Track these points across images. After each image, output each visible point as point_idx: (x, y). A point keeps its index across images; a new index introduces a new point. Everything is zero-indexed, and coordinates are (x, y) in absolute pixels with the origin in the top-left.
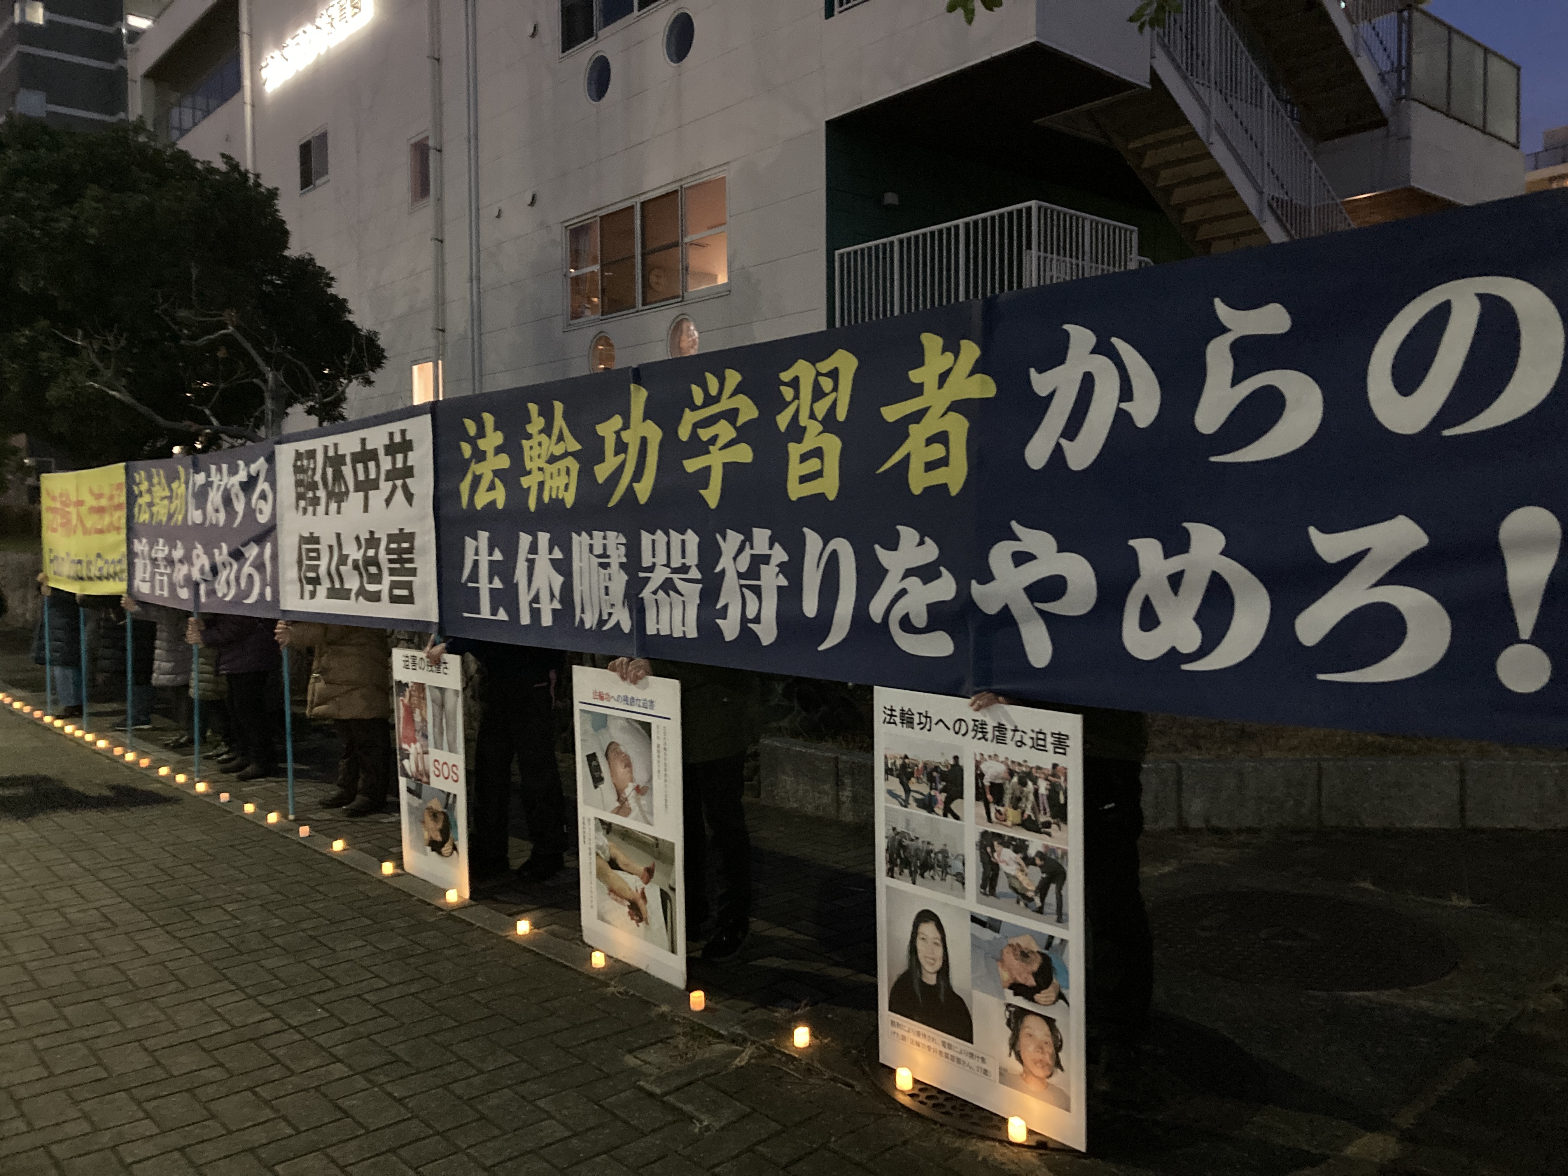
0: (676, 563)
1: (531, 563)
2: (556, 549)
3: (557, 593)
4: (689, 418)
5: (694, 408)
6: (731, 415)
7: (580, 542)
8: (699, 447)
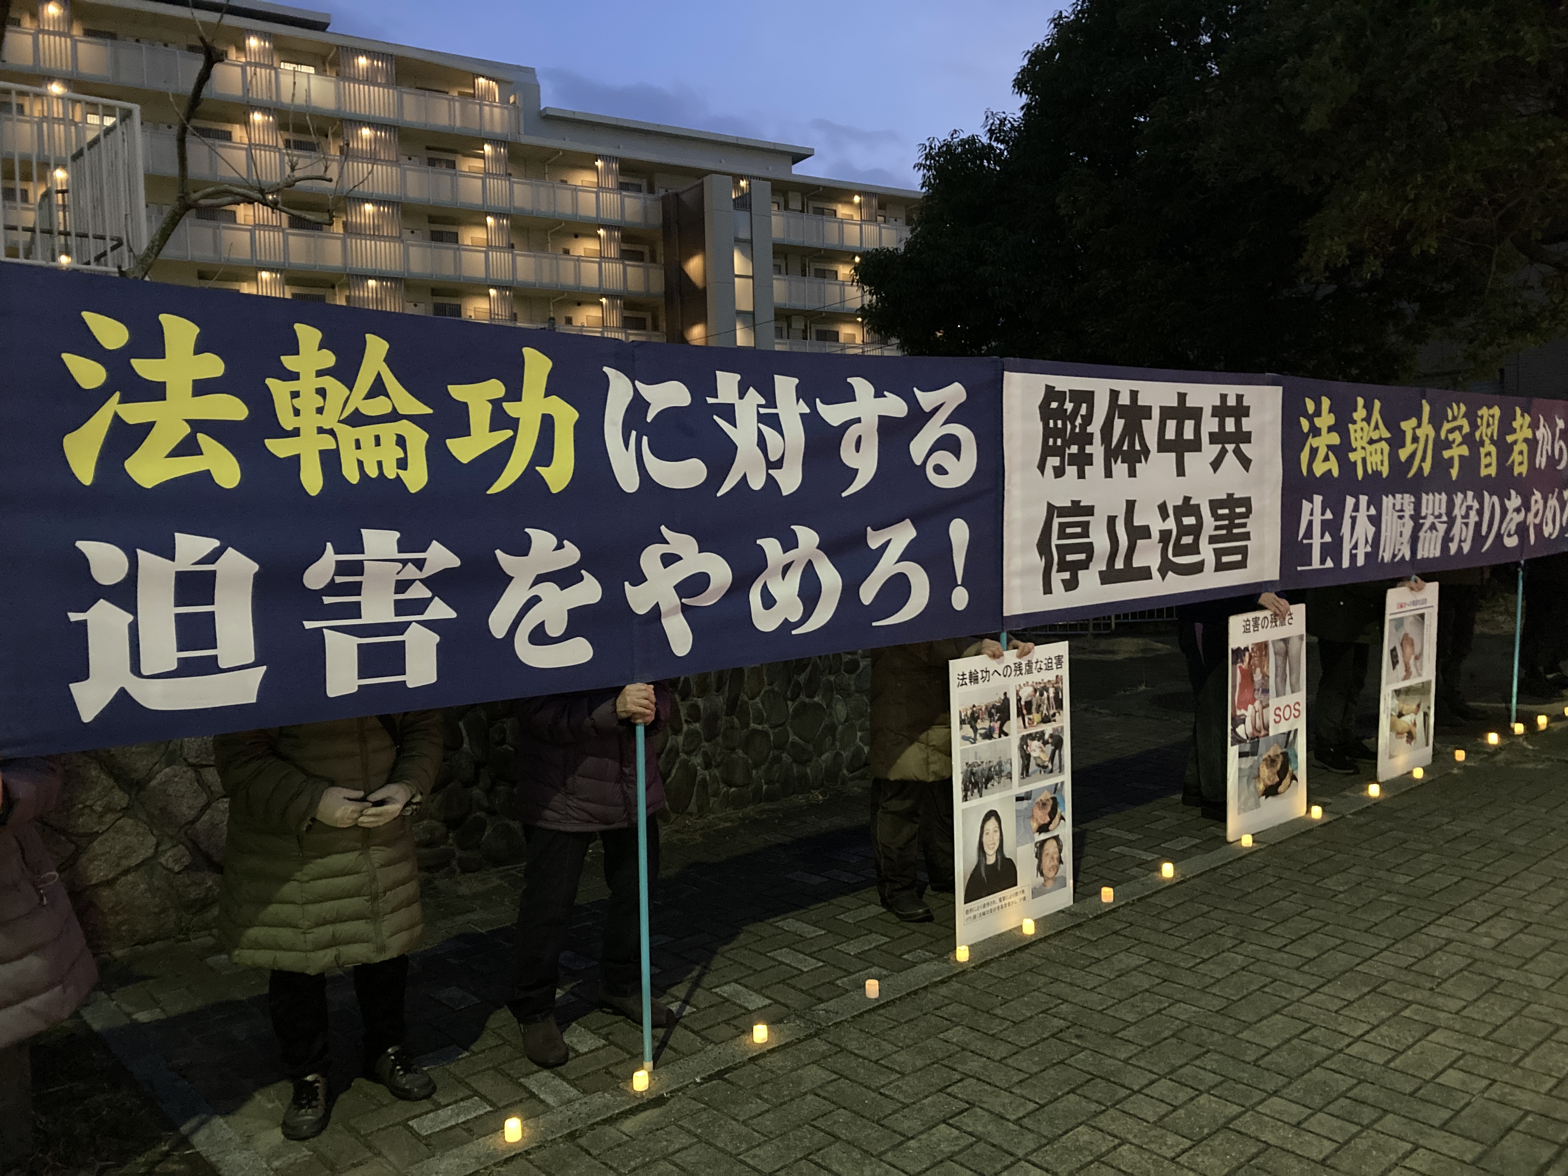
0: (1436, 513)
1: (1354, 519)
2: (1372, 508)
3: (1370, 540)
4: (1446, 426)
5: (1448, 421)
6: (1460, 428)
7: (1387, 501)
8: (1448, 445)
